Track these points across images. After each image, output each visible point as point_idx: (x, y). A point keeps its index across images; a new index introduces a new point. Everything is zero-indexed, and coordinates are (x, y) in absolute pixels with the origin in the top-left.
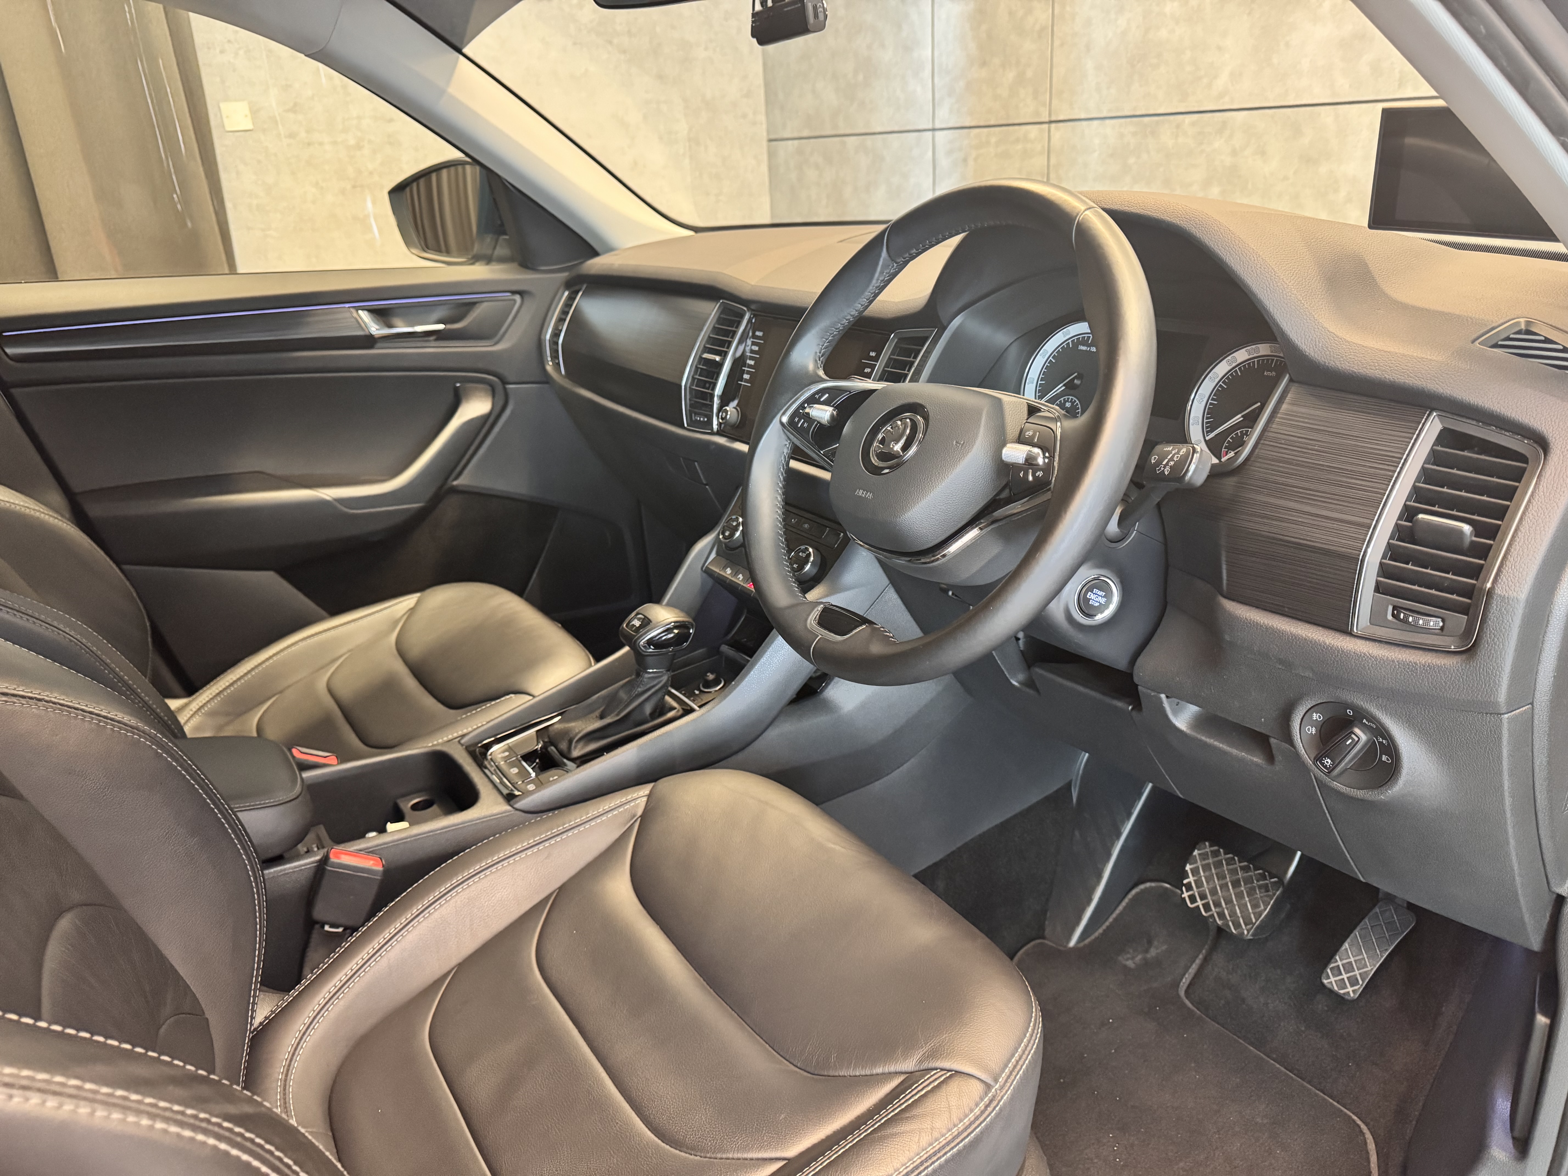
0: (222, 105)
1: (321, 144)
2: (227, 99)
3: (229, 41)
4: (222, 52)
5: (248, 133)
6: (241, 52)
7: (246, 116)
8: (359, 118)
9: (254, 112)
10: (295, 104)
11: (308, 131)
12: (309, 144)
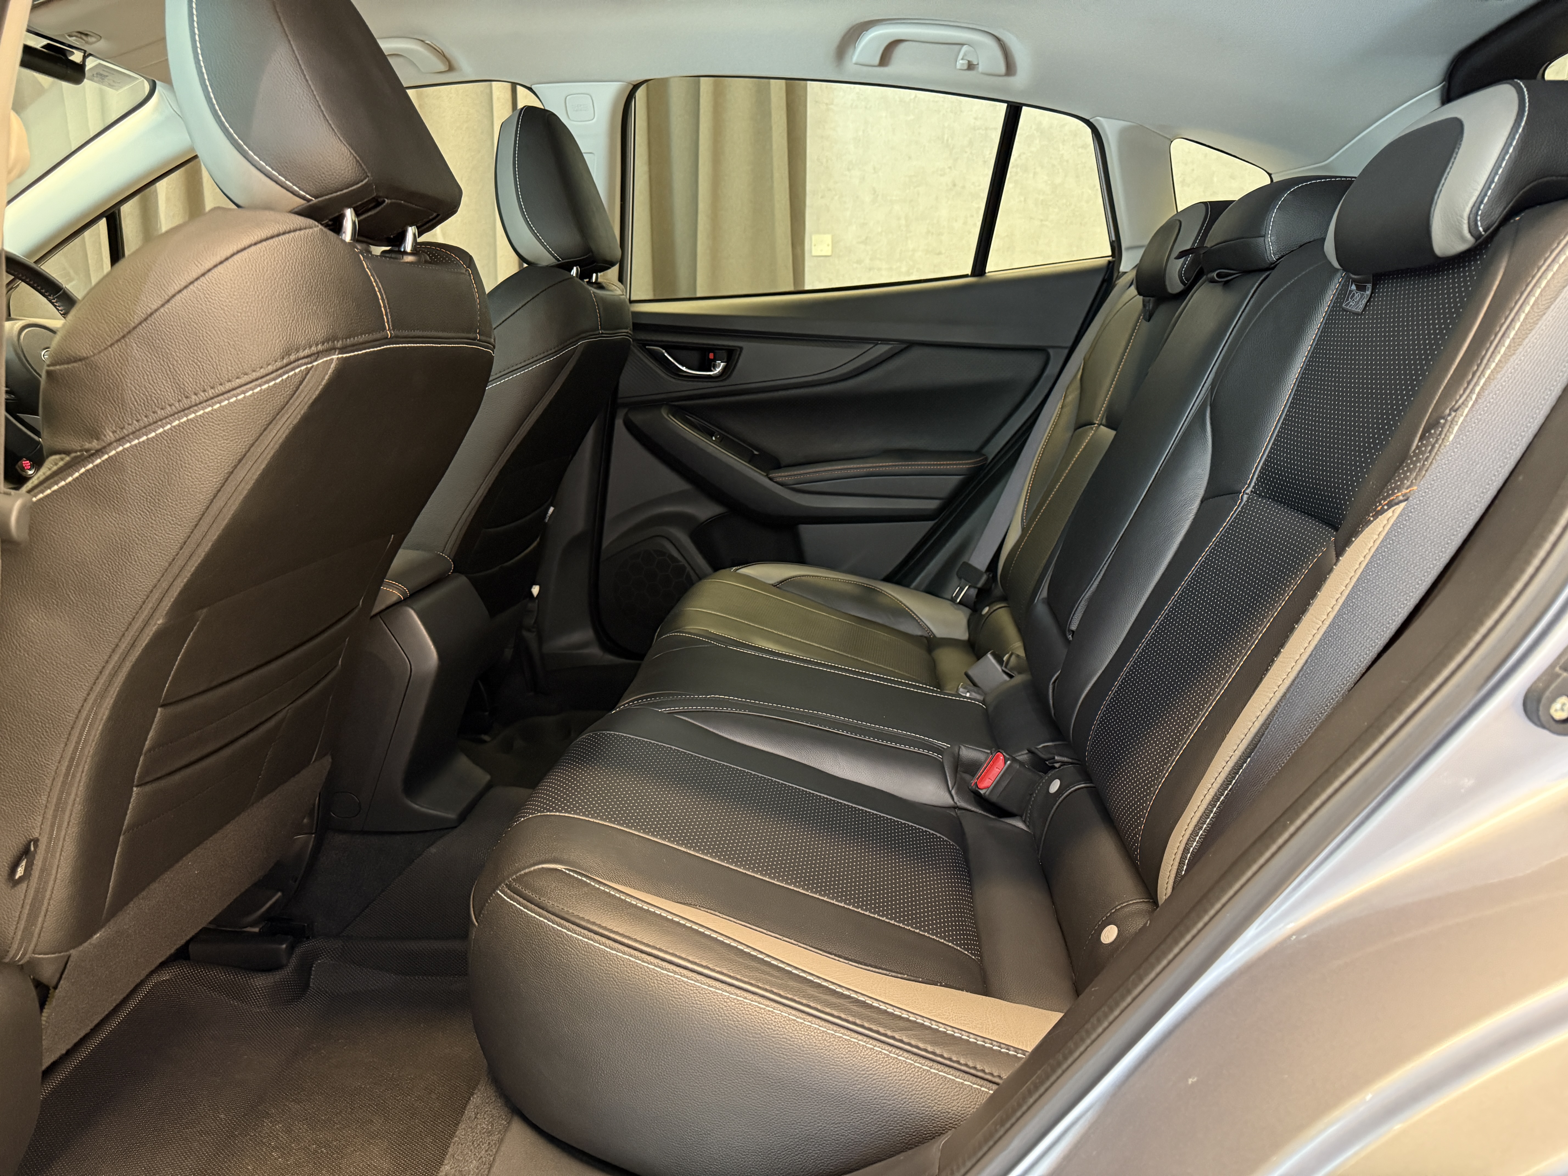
0: (814, 237)
1: (879, 269)
2: (818, 232)
3: (829, 190)
4: (822, 197)
5: (828, 258)
6: (836, 198)
7: (828, 245)
8: (914, 250)
9: (835, 244)
10: (867, 238)
11: (871, 259)
12: (870, 269)
